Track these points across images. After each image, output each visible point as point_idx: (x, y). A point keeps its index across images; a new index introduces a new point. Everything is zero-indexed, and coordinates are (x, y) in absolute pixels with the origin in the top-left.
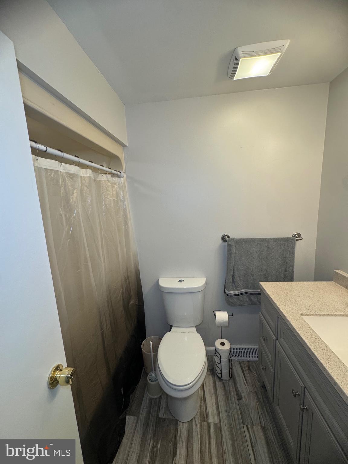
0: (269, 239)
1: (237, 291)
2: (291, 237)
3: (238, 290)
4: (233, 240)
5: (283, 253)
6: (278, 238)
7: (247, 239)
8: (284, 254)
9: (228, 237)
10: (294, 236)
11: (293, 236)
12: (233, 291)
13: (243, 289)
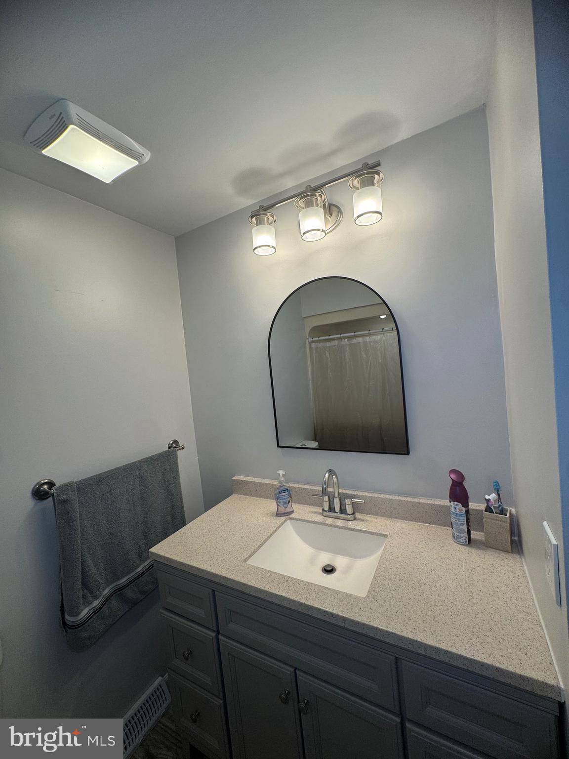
0: (140, 462)
1: (96, 602)
2: (167, 449)
3: (96, 598)
4: (71, 487)
5: (164, 479)
6: (153, 456)
7: (99, 475)
8: (166, 480)
9: (51, 484)
10: (171, 447)
11: (169, 448)
12: (86, 607)
13: (107, 586)
